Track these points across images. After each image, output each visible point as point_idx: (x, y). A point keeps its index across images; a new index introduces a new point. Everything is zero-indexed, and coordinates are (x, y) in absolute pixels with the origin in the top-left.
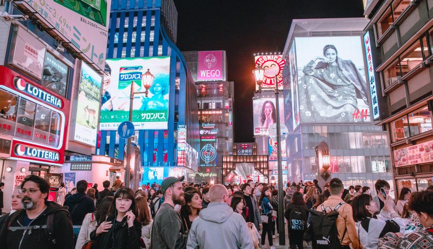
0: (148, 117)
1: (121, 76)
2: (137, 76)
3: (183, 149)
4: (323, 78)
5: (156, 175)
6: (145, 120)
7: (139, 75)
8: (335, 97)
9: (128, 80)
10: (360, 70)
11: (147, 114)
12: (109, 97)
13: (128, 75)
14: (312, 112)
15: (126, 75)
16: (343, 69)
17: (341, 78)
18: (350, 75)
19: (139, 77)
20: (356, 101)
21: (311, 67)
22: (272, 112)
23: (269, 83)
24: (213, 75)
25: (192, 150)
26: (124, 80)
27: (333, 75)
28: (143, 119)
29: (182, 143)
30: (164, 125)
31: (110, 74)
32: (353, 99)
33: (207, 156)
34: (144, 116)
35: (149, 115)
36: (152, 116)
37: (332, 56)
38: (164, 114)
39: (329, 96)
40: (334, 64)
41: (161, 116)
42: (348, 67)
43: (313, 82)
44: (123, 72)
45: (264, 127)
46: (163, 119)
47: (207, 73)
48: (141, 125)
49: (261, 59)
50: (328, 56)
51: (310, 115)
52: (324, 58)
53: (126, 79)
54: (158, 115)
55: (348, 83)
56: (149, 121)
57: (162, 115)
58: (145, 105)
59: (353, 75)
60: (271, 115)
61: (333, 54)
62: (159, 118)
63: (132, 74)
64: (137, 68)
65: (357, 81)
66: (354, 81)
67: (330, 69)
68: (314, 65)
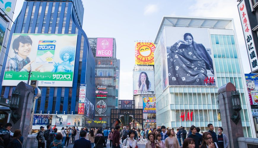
0: (58, 77)
1: (40, 46)
2: (51, 47)
3: (83, 101)
4: (184, 55)
5: (61, 121)
6: (55, 80)
7: (53, 46)
8: (192, 68)
9: (45, 50)
10: (208, 50)
11: (58, 75)
12: (29, 61)
13: (45, 46)
14: (177, 78)
15: (43, 46)
16: (197, 50)
17: (196, 56)
18: (202, 54)
19: (53, 48)
20: (206, 71)
21: (176, 47)
22: (145, 79)
23: (144, 60)
24: (106, 54)
25: (89, 103)
26: (41, 49)
27: (190, 53)
28: (53, 78)
29: (83, 97)
30: (70, 84)
31: (31, 44)
32: (204, 70)
33: (100, 109)
34: (55, 76)
35: (58, 76)
36: (61, 76)
37: (189, 41)
38: (70, 75)
39: (188, 67)
40: (191, 46)
41: (67, 77)
42: (200, 48)
43: (177, 57)
44: (41, 44)
45: (140, 90)
46: (69, 79)
47: (102, 52)
48: (52, 83)
49: (139, 45)
50: (187, 41)
51: (175, 80)
52: (185, 41)
53: (43, 49)
54: (65, 76)
55: (201, 59)
56: (59, 80)
57: (69, 76)
58: (56, 68)
59: (203, 53)
60: (145, 81)
61: (190, 39)
62: (66, 78)
63: (48, 45)
64: (52, 42)
65: (206, 57)
66: (204, 58)
67: (189, 49)
68: (178, 46)
